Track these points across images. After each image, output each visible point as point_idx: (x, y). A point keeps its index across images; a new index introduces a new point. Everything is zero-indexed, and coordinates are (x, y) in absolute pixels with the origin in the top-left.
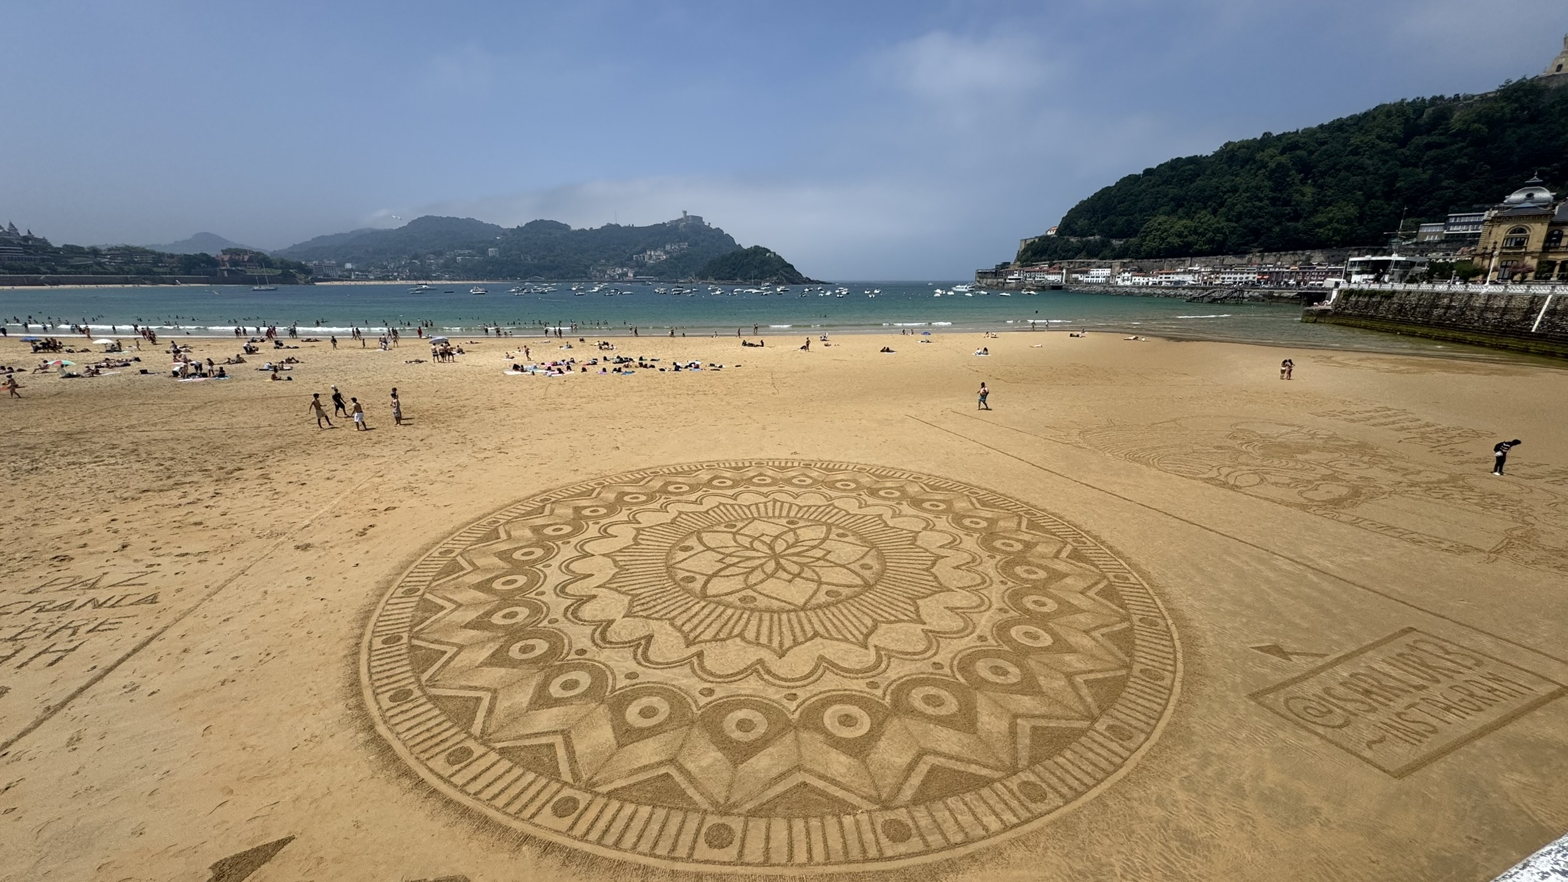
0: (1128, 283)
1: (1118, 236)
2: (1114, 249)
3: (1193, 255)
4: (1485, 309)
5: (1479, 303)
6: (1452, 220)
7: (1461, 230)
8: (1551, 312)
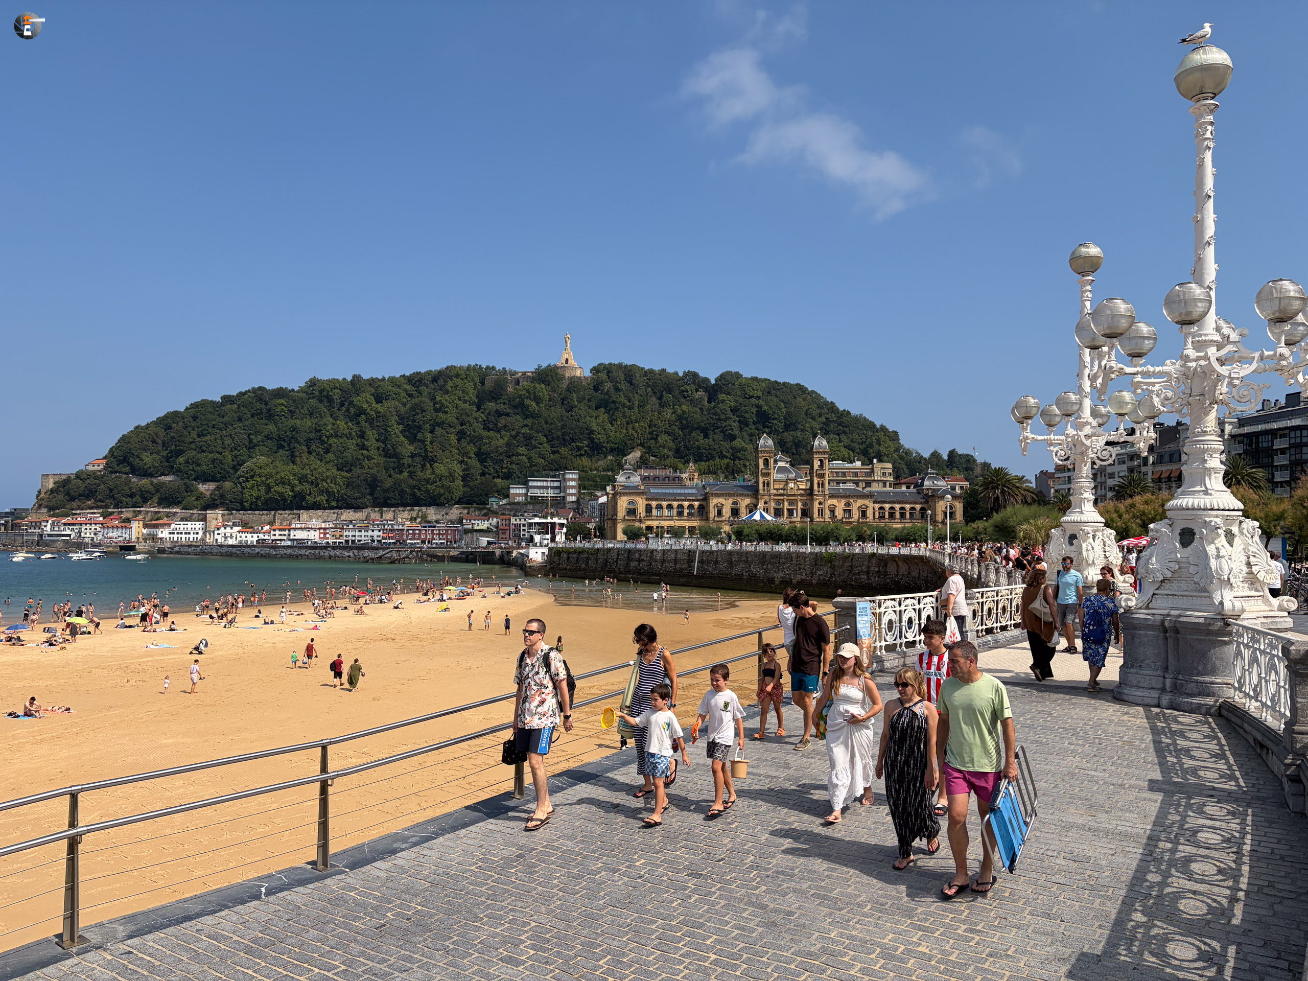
0: (231, 542)
1: (205, 478)
2: (200, 496)
3: (308, 508)
4: (663, 561)
5: (659, 556)
6: (531, 484)
7: (538, 493)
8: (701, 562)
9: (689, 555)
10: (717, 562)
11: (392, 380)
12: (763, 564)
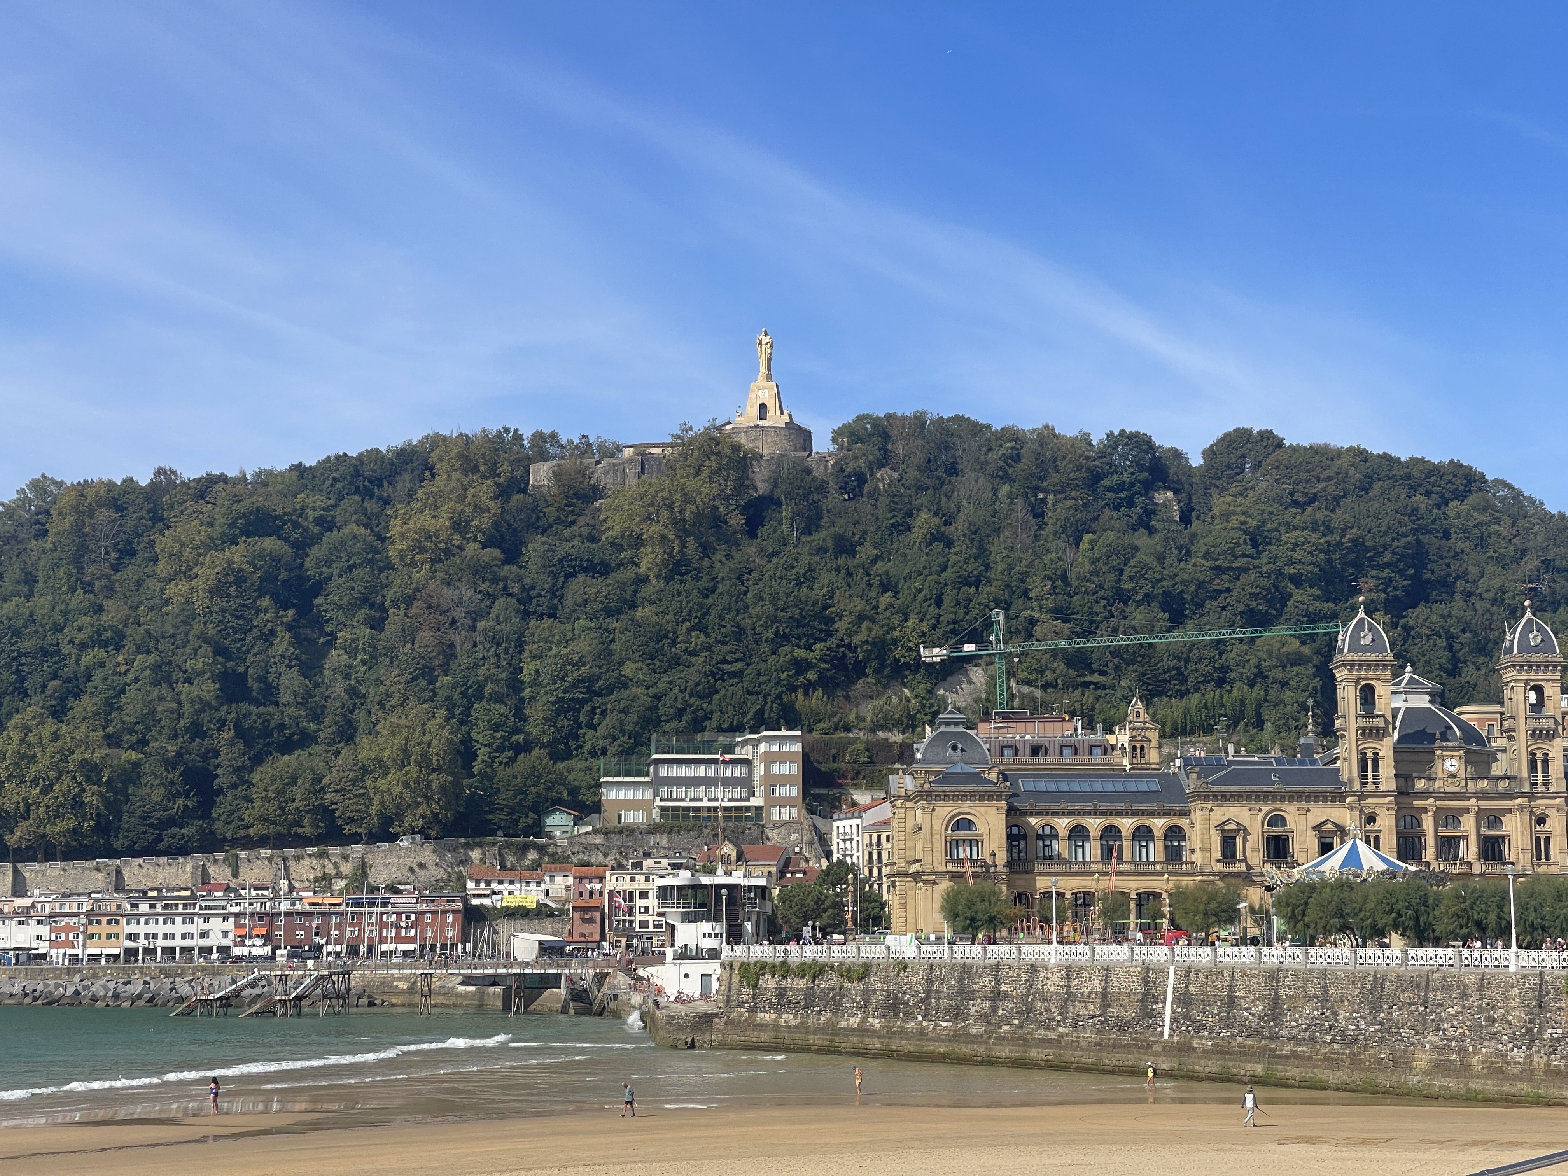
4: (1069, 997)
5: (1053, 984)
6: (664, 772)
7: (684, 798)
8: (1184, 999)
9: (1146, 982)
10: (1231, 1002)
11: (265, 479)
12: (1376, 1008)
